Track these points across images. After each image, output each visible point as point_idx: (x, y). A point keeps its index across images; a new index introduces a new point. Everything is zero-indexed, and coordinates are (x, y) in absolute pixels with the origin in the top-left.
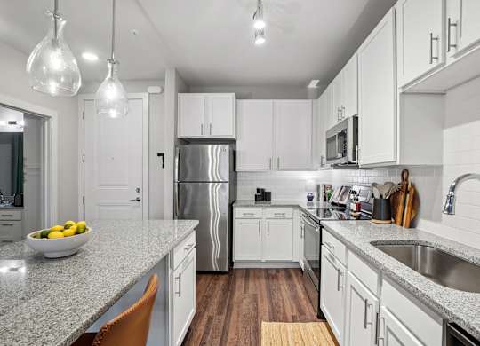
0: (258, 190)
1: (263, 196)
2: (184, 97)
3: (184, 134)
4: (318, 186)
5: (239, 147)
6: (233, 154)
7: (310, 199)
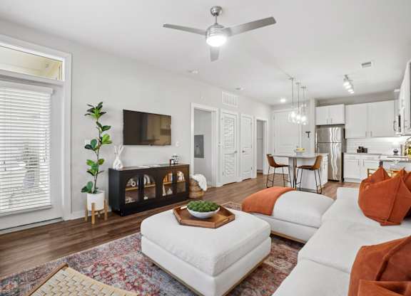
0: (359, 148)
1: (362, 150)
2: (318, 108)
3: (318, 124)
4: (401, 146)
5: (346, 127)
6: (344, 131)
7: (396, 152)
